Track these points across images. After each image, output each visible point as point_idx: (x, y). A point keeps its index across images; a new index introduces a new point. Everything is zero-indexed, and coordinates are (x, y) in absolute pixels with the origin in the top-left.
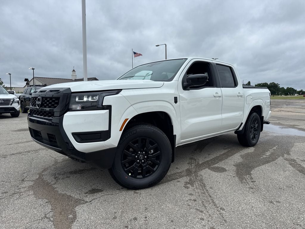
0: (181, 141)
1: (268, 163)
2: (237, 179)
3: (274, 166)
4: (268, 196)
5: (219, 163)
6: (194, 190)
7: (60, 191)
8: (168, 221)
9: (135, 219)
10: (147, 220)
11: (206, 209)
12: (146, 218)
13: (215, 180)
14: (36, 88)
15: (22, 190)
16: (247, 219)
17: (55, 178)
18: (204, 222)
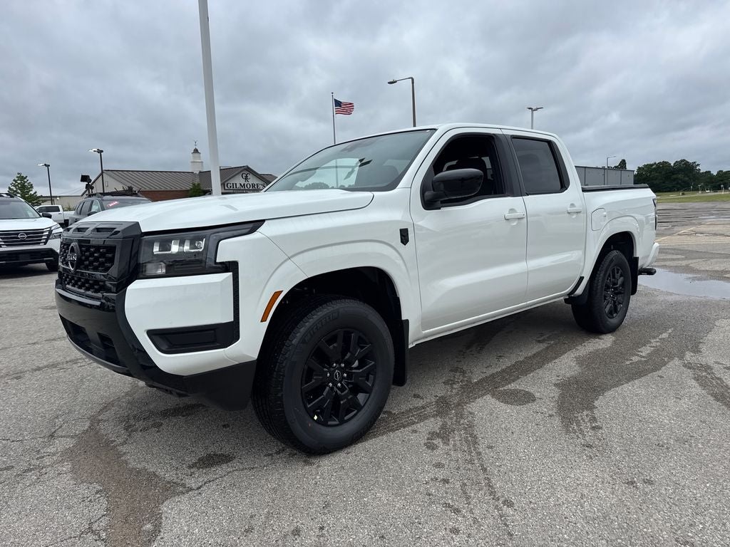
0: (424, 332)
1: (640, 377)
2: (557, 421)
3: (654, 383)
4: (625, 466)
5: (520, 380)
6: (447, 454)
7: (131, 461)
8: (372, 538)
9: (297, 532)
10: (323, 536)
11: (469, 504)
12: (322, 528)
13: (503, 426)
14: (103, 200)
15: (47, 461)
16: (564, 530)
17: (126, 429)
18: (457, 539)
